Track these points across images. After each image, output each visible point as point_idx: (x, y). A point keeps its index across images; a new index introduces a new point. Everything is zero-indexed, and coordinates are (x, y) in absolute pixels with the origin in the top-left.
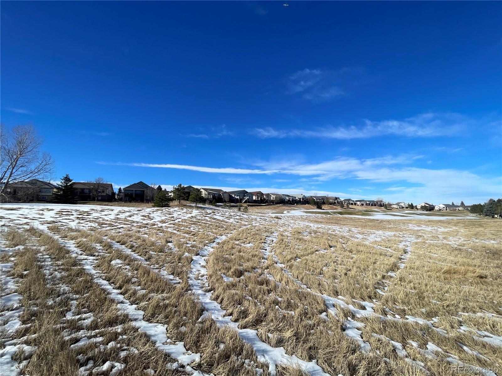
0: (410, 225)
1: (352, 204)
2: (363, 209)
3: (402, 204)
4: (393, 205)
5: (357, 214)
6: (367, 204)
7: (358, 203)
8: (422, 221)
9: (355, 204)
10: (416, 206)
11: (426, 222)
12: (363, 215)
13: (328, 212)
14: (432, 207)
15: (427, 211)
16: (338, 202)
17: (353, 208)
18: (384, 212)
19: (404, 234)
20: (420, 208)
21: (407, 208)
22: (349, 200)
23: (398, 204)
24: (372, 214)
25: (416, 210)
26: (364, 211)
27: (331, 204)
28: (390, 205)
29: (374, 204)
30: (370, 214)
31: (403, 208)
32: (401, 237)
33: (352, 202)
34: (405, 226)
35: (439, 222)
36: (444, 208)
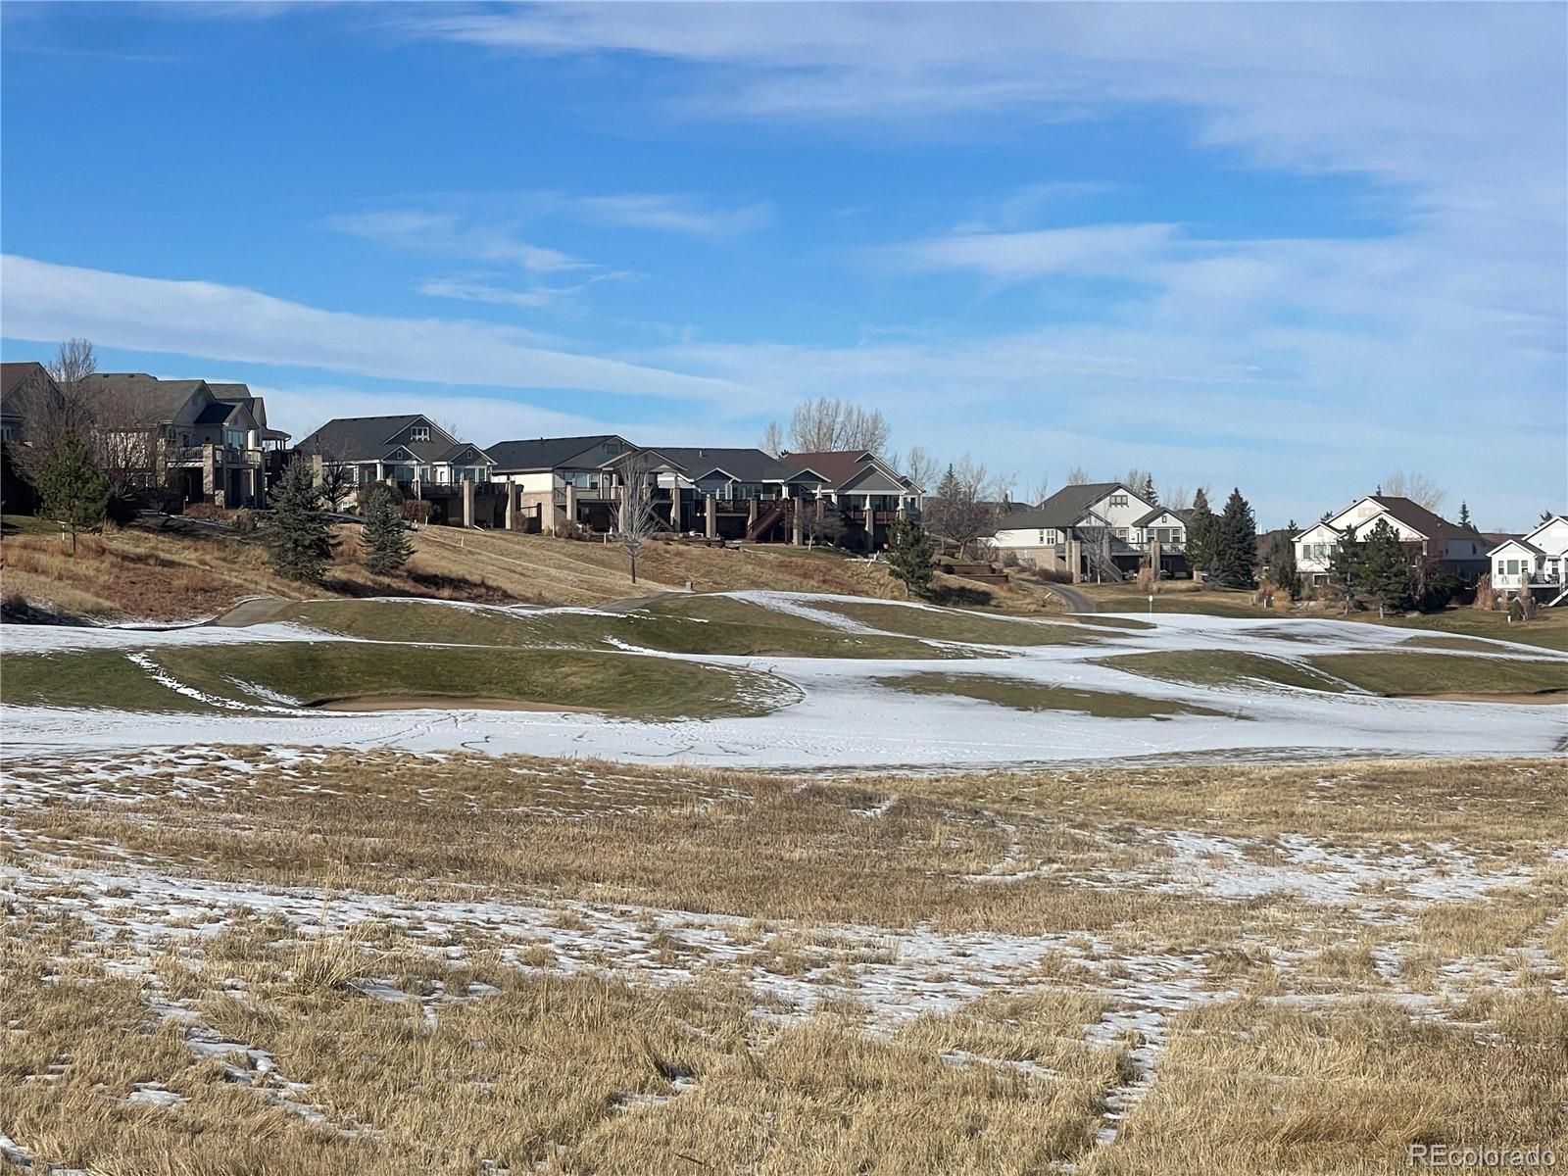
0: (1188, 843)
1: (442, 507)
2: (605, 595)
3: (1124, 516)
4: (1016, 515)
5: (540, 676)
7: (537, 484)
8: (1301, 782)
9: (493, 506)
10: (1285, 540)
11: (1343, 796)
13: (113, 660)
14: (1460, 551)
15: (1400, 607)
16: (231, 475)
17: (457, 585)
18: (897, 635)
19: (1121, 951)
20: (1320, 566)
21: (1174, 566)
23: (1068, 510)
24: (750, 680)
25: (1280, 598)
27: (122, 513)
28: (970, 518)
30: (722, 680)
31: (1128, 563)
32: (1097, 980)
33: (444, 475)
34: (1133, 862)
35: (1459, 789)
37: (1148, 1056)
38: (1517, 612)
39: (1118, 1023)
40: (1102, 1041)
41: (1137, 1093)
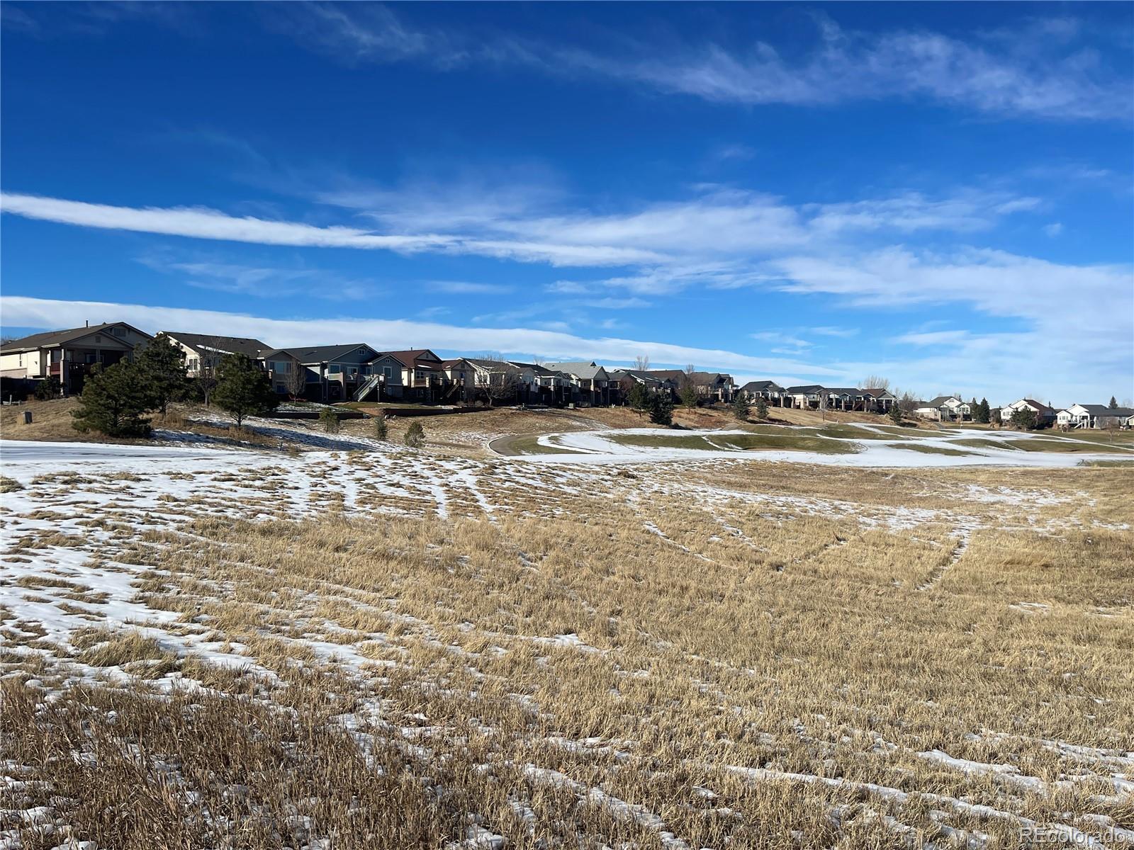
0: (973, 488)
1: (776, 403)
2: (816, 424)
3: (953, 405)
4: (923, 404)
5: (800, 443)
6: (830, 403)
7: (799, 398)
8: (1004, 473)
9: (788, 402)
10: (998, 411)
11: (1016, 477)
12: (823, 447)
13: (698, 438)
14: (1049, 414)
15: (1031, 428)
16: (725, 395)
17: (780, 421)
18: (892, 434)
19: (956, 515)
20: (1008, 417)
21: (967, 417)
22: (767, 385)
23: (938, 403)
24: (854, 445)
25: (997, 426)
26: (822, 432)
27: (700, 404)
28: (911, 405)
29: (853, 401)
30: (847, 445)
31: (954, 417)
32: (949, 521)
33: (776, 395)
34: (958, 492)
35: (1049, 476)
36: (1084, 418)
37: (965, 541)
38: (1065, 430)
39: (957, 532)
40: (953, 536)
41: (963, 550)
